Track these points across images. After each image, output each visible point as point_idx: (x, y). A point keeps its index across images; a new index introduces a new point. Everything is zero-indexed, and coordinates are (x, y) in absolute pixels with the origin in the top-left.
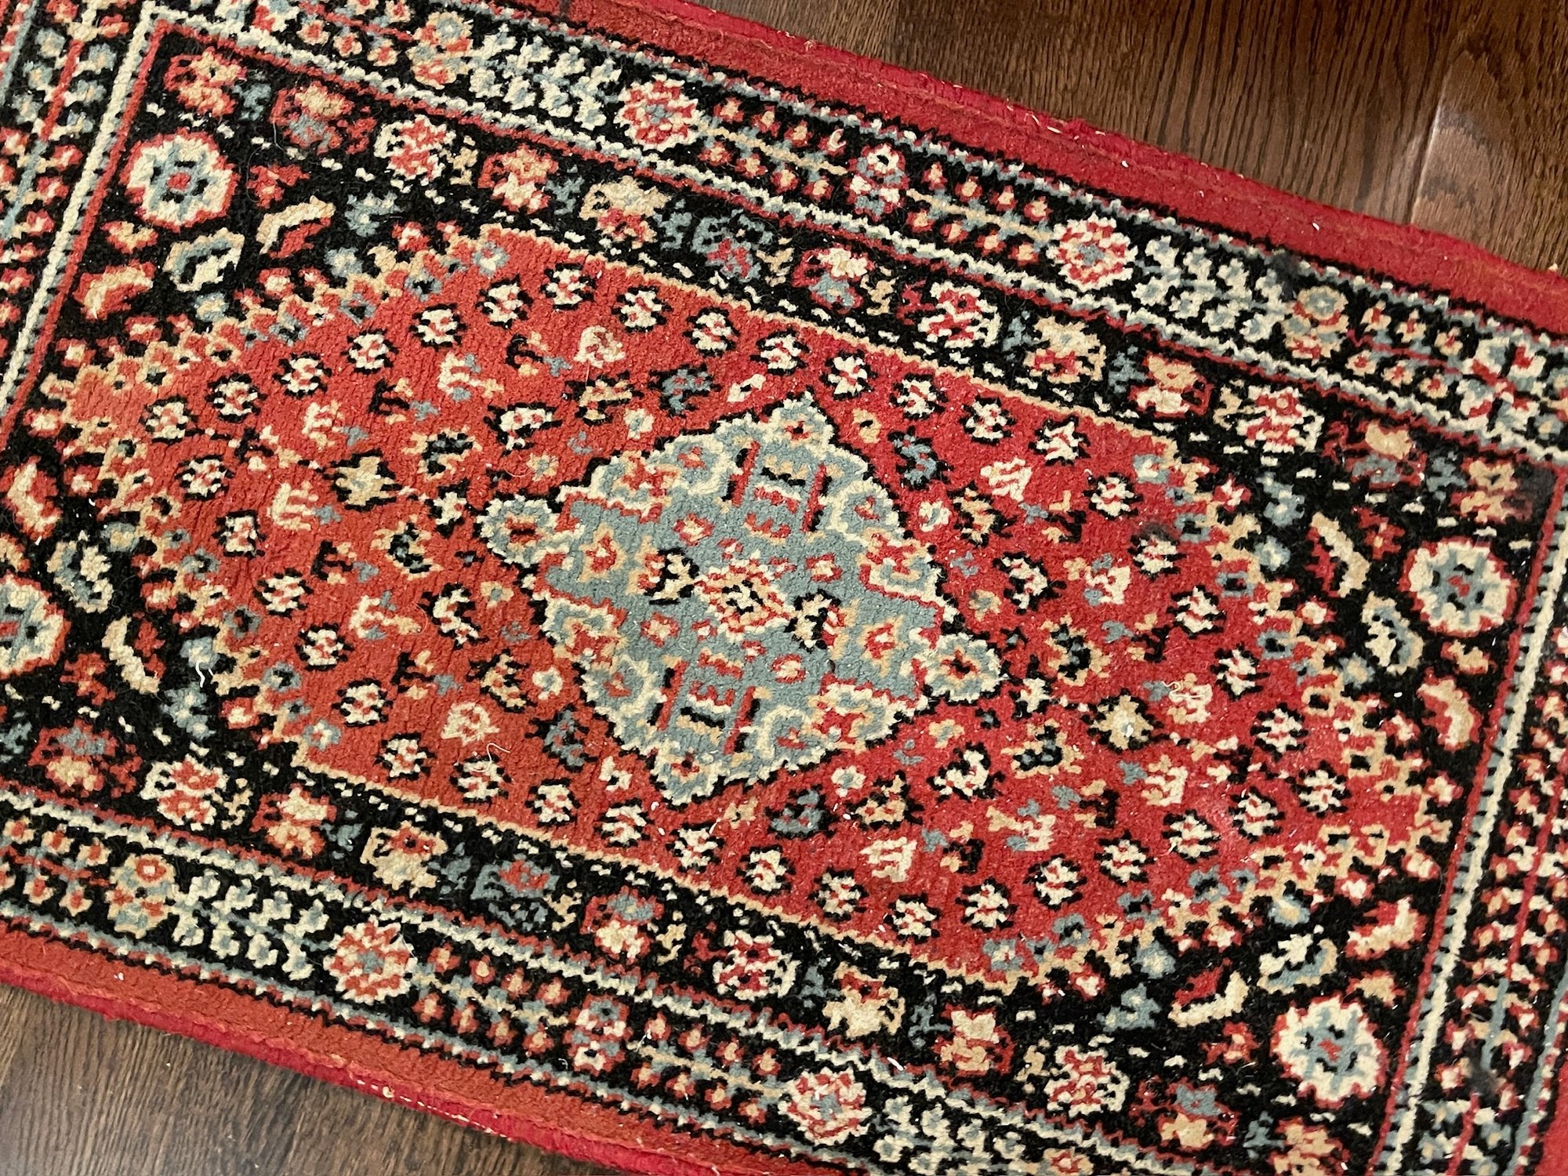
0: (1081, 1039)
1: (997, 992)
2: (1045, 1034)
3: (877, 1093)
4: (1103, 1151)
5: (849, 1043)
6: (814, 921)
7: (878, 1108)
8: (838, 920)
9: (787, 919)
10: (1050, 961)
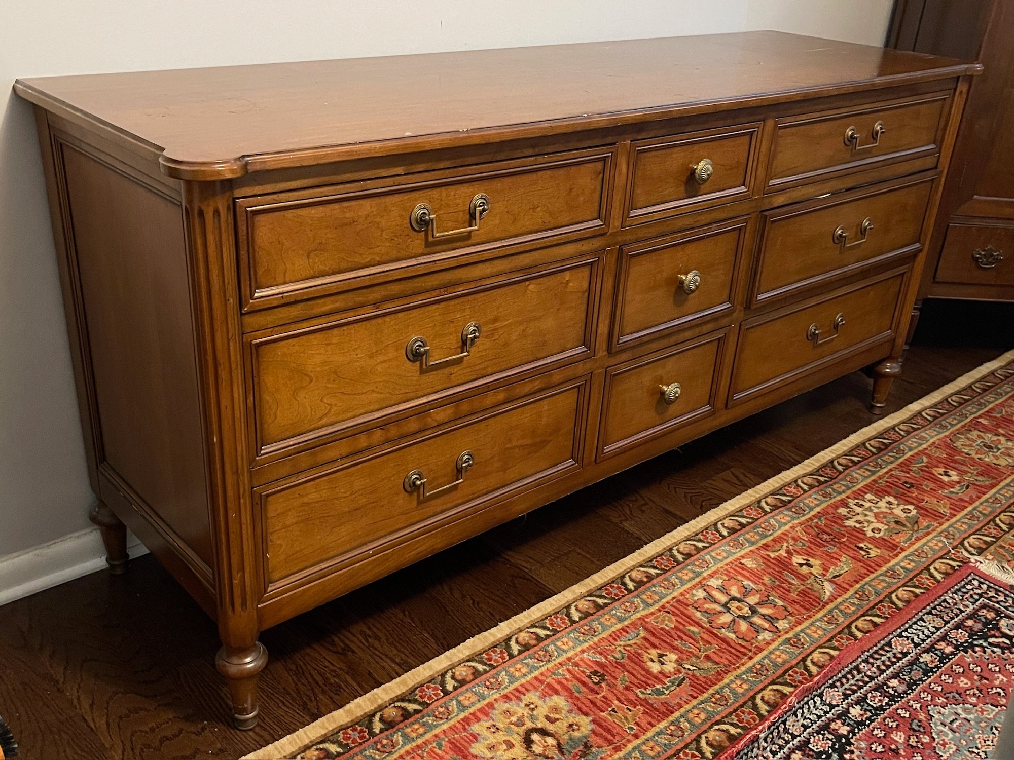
0: (832, 747)
1: (852, 738)
2: (836, 742)
3: (832, 707)
4: (798, 738)
5: (849, 706)
6: (885, 715)
7: (828, 705)
8: (884, 719)
9: (888, 711)
10: (857, 752)
